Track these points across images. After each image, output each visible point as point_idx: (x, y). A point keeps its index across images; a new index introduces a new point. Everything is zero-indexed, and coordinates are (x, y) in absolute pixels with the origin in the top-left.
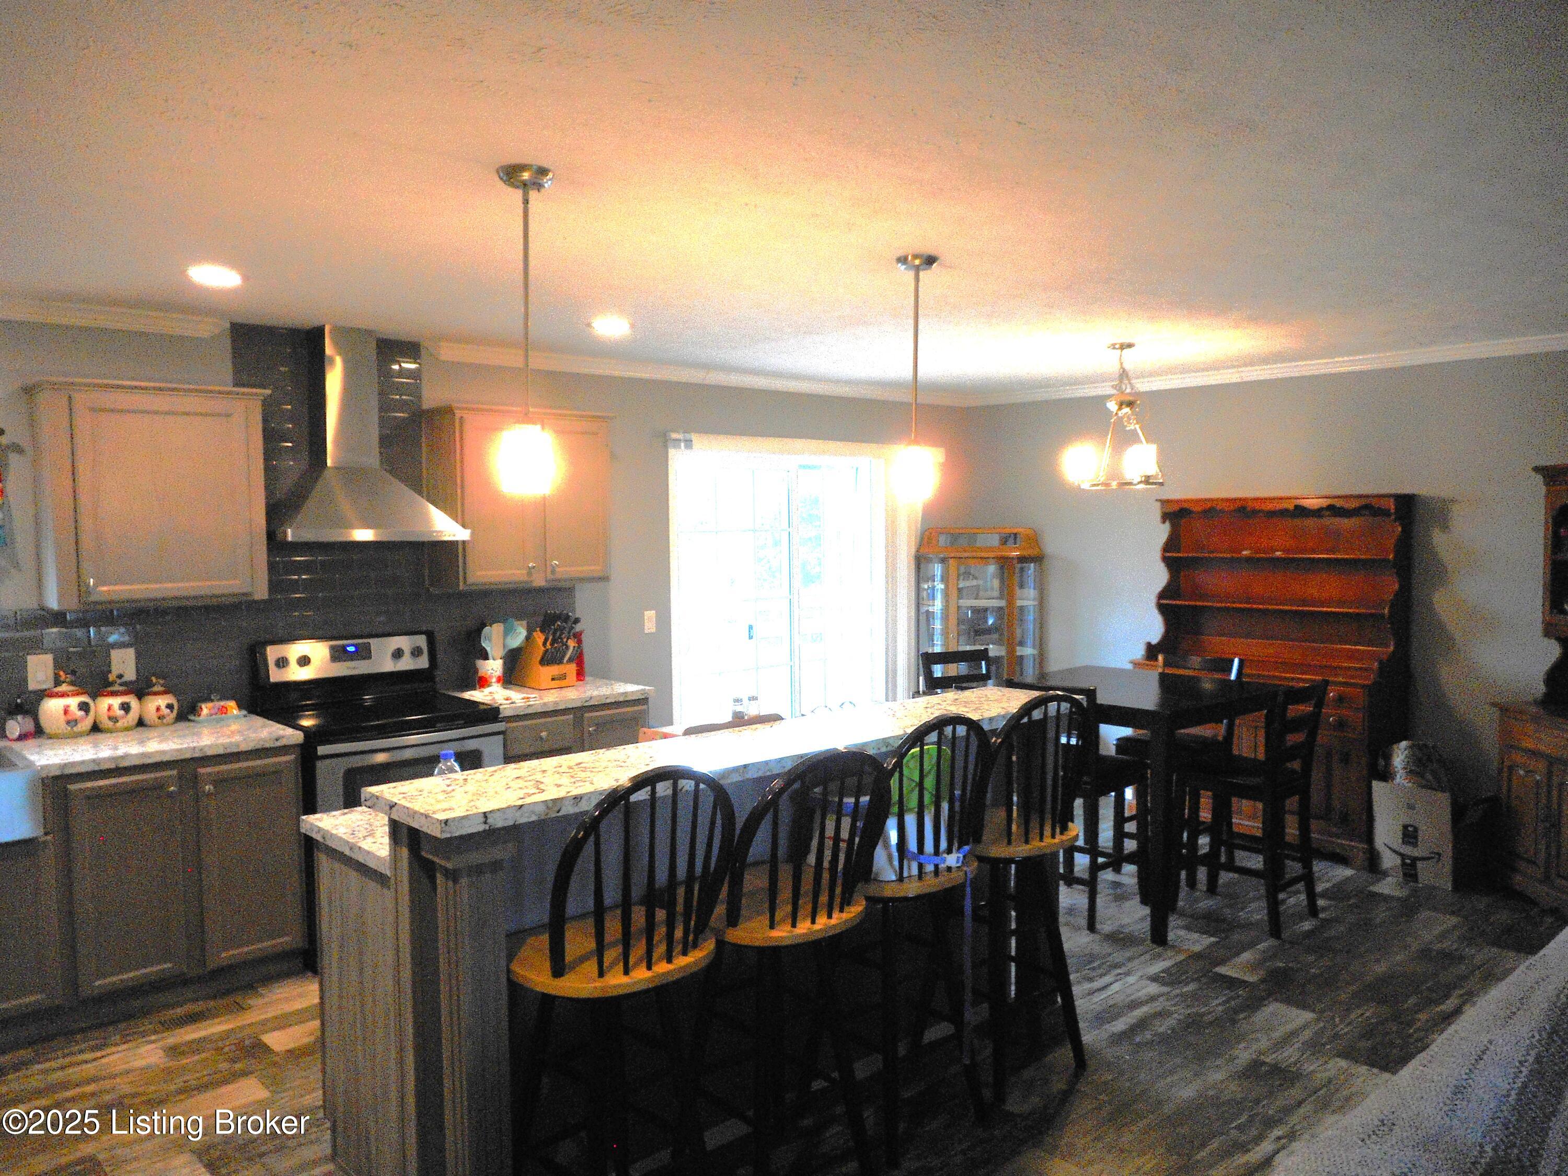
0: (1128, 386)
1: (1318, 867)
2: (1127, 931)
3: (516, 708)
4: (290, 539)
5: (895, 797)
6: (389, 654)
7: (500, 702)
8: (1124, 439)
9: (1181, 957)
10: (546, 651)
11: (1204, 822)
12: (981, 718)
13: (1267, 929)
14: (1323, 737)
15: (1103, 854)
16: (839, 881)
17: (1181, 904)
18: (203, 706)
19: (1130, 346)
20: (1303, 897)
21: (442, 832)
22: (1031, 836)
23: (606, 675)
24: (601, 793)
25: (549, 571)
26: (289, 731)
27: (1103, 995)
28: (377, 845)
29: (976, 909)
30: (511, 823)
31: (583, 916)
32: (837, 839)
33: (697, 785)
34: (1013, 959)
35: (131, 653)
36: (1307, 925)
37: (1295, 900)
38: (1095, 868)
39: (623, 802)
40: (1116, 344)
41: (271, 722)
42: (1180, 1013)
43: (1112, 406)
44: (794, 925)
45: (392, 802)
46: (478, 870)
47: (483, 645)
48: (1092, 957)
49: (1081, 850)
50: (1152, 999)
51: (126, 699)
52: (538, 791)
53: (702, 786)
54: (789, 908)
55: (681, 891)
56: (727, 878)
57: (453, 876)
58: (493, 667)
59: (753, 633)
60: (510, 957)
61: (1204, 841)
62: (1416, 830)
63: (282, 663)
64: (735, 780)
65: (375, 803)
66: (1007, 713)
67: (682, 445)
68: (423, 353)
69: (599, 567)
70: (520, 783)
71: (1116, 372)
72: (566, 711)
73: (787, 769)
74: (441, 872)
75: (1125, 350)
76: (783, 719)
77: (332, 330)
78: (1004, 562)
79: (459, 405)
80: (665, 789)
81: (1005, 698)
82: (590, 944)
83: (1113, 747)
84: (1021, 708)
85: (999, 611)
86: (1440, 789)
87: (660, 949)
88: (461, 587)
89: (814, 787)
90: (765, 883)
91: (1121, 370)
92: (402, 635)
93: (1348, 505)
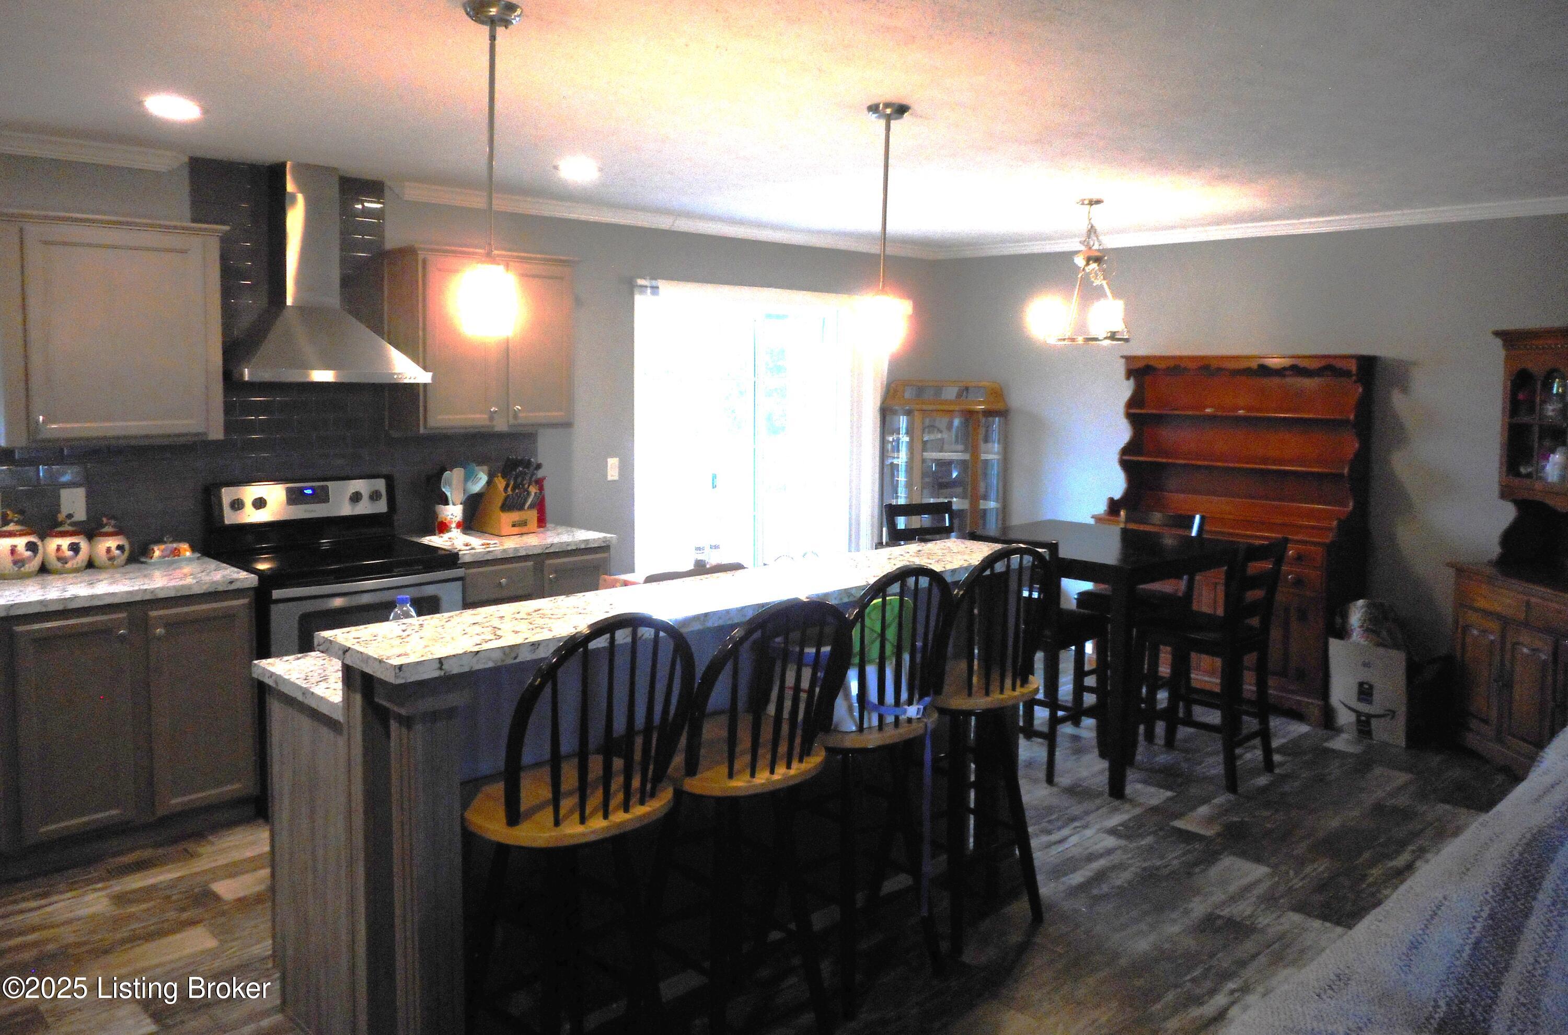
0: (1096, 243)
1: (1275, 722)
2: (1085, 783)
3: (476, 554)
4: (246, 378)
5: (856, 647)
6: (348, 498)
7: (459, 548)
8: (1090, 293)
9: (1138, 811)
10: (507, 497)
11: (1162, 678)
12: (943, 569)
13: (1224, 782)
14: (1280, 597)
15: (1063, 708)
16: (799, 732)
17: (1139, 757)
18: (156, 548)
19: (1098, 202)
20: (1259, 753)
21: (396, 677)
22: (992, 688)
23: (569, 522)
24: (559, 639)
25: (512, 414)
26: (243, 575)
27: (1060, 848)
28: (330, 690)
29: (935, 760)
30: (466, 669)
31: (538, 765)
32: (797, 688)
33: (657, 633)
34: (971, 811)
35: (81, 493)
36: (1263, 780)
37: (1252, 755)
38: (1054, 721)
39: (581, 649)
40: (1085, 200)
41: (225, 565)
42: (1138, 864)
43: (1080, 261)
44: (753, 775)
45: (345, 646)
46: (433, 716)
47: (444, 490)
48: (1050, 810)
49: (1041, 703)
50: (1109, 852)
51: (75, 539)
52: (495, 637)
53: (662, 634)
54: (747, 758)
55: (639, 741)
56: (686, 727)
57: (407, 722)
58: (453, 512)
59: (717, 482)
60: (465, 805)
61: (1162, 696)
62: (1371, 687)
63: (237, 505)
64: (695, 628)
65: (328, 648)
66: (970, 566)
67: (649, 290)
68: (387, 193)
69: (562, 413)
70: (477, 629)
71: (1084, 228)
72: (526, 558)
73: (748, 618)
74: (395, 719)
75: (1094, 206)
76: (745, 568)
77: (293, 167)
78: (969, 415)
79: (422, 246)
80: (624, 636)
81: (968, 551)
82: (546, 793)
83: (1075, 602)
84: (983, 561)
85: (963, 464)
86: (1396, 646)
87: (617, 799)
88: (422, 430)
89: (776, 637)
90: (724, 733)
91: (1090, 226)
92: (361, 478)
93: (1311, 365)
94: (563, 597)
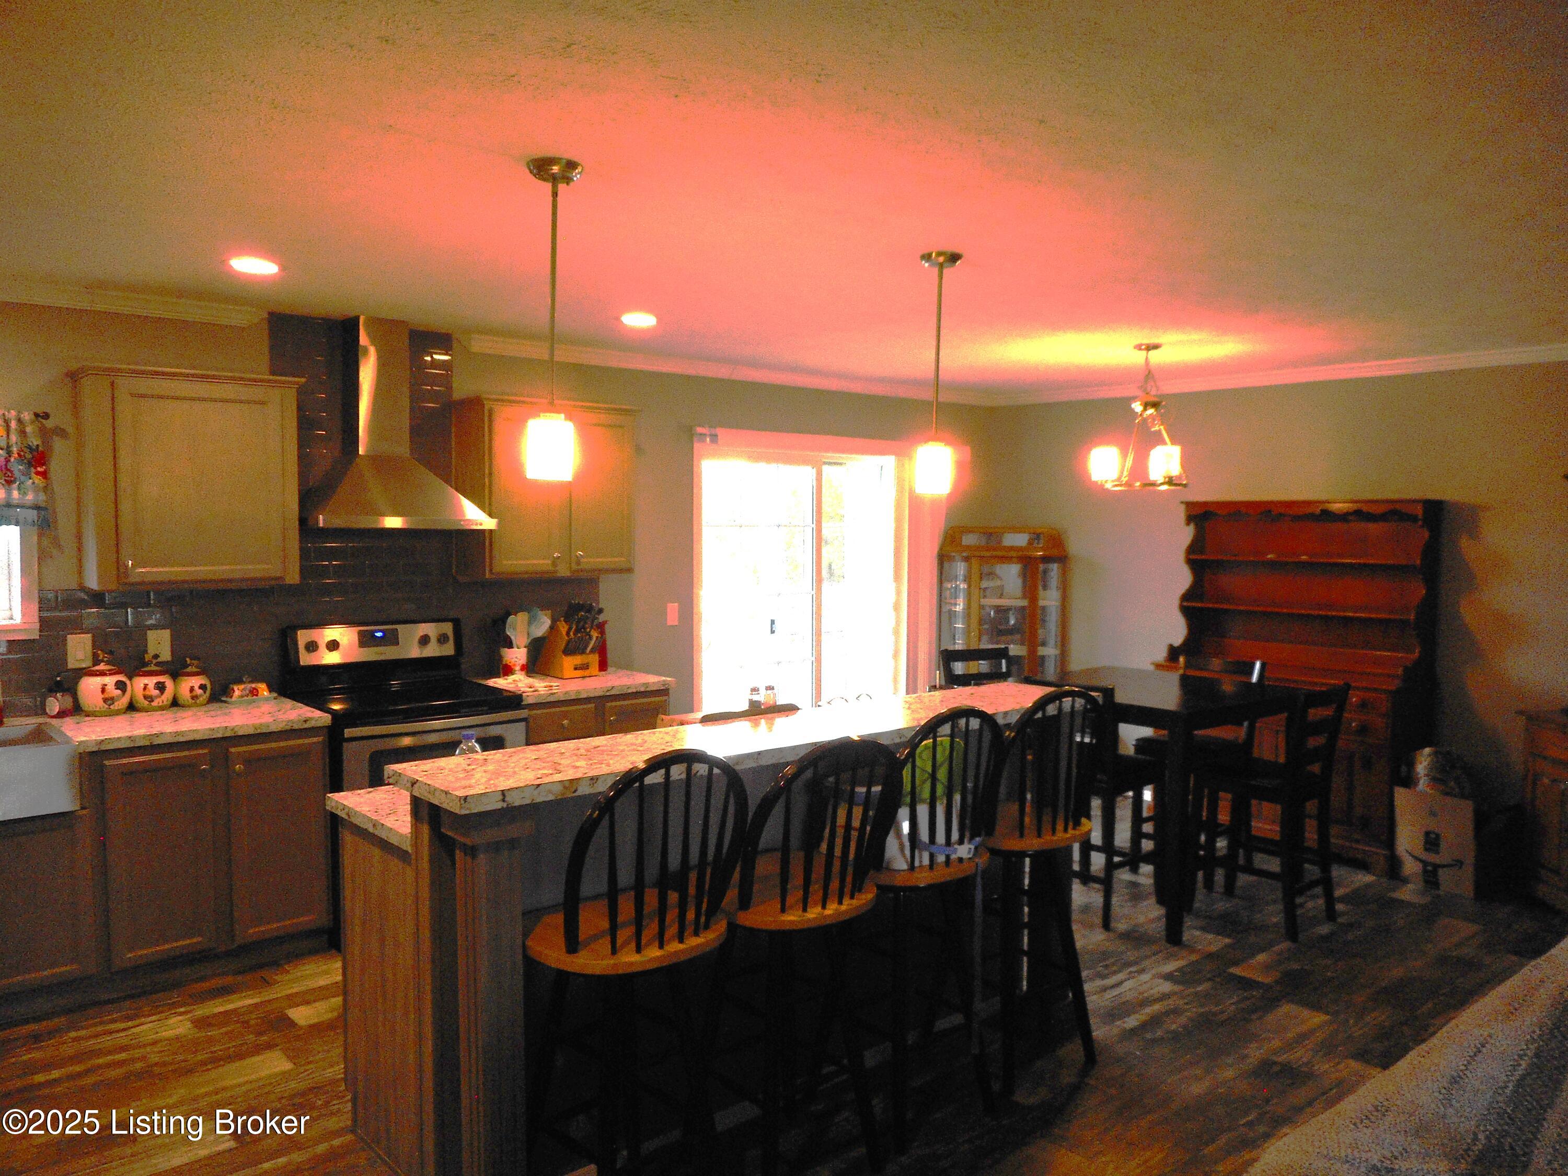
0: (1154, 387)
1: (1337, 872)
2: (1141, 929)
3: (538, 696)
4: (321, 525)
5: (907, 787)
6: (417, 639)
7: (523, 690)
8: (1149, 440)
9: (1193, 957)
10: (570, 640)
11: (1222, 825)
12: (995, 712)
13: (1284, 930)
14: (1342, 744)
15: (1120, 854)
16: (850, 870)
17: (1197, 905)
18: (235, 688)
19: (1156, 347)
20: (1321, 902)
21: (461, 808)
22: (1043, 830)
23: (628, 666)
24: (616, 774)
25: (574, 560)
26: (317, 714)
27: (1115, 992)
28: (399, 823)
29: (986, 902)
30: (528, 801)
31: (596, 897)
32: (848, 827)
33: (711, 770)
34: (1025, 953)
35: (166, 634)
36: (1325, 929)
37: (1313, 904)
38: (1110, 867)
39: (637, 784)
40: (1142, 345)
41: (300, 705)
42: (1193, 1011)
43: (1137, 407)
44: (805, 910)
45: (414, 779)
46: (495, 847)
47: (508, 634)
48: (1105, 955)
49: (1098, 849)
50: (1164, 997)
51: (161, 679)
52: (555, 771)
53: (716, 771)
54: (800, 894)
55: (693, 876)
56: (740, 861)
57: (472, 851)
58: (517, 655)
59: (776, 627)
60: (526, 934)
61: (1221, 844)
62: (1438, 836)
63: (312, 647)
64: (749, 766)
65: (397, 780)
66: (1022, 708)
67: (708, 439)
68: (455, 345)
69: (623, 559)
70: (539, 765)
71: (1143, 371)
72: (588, 700)
73: (800, 756)
74: (460, 848)
75: (1152, 351)
76: (798, 709)
77: (366, 324)
78: (1028, 562)
79: (488, 396)
80: (679, 773)
81: (1021, 694)
82: (603, 923)
83: (1133, 747)
84: (1035, 703)
85: (1021, 611)
86: (1463, 796)
87: (672, 930)
88: (488, 575)
89: (828, 776)
90: (777, 869)
91: (1147, 370)
92: (429, 622)
93: (1373, 509)
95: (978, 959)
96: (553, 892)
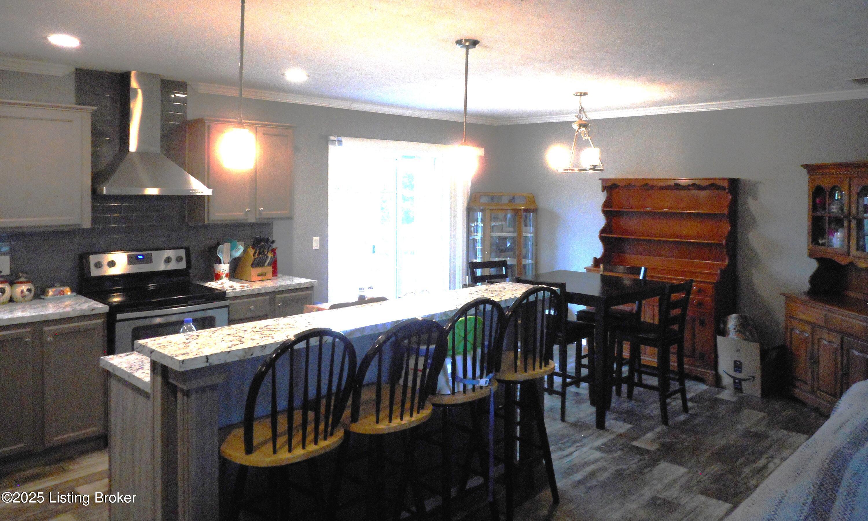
0: (584, 117)
1: (688, 384)
2: (583, 421)
3: (236, 292)
4: (105, 192)
5: (450, 345)
6: (163, 260)
7: (226, 289)
8: (581, 145)
9: (612, 437)
10: (255, 259)
11: (626, 359)
12: (500, 300)
13: (660, 419)
14: (690, 313)
15: (570, 377)
16: (417, 395)
17: (612, 405)
18: (50, 290)
19: (585, 94)
20: (680, 401)
21: (180, 367)
22: (528, 368)
23: (291, 273)
24: (278, 343)
25: (258, 212)
26: (100, 305)
27: (569, 459)
28: (144, 374)
29: (496, 410)
30: (223, 362)
31: (264, 417)
32: (416, 369)
33: (334, 340)
34: (518, 439)
35: (7, 258)
36: (682, 417)
37: (676, 403)
38: (565, 385)
39: (290, 349)
40: (578, 93)
41: (90, 300)
42: (613, 468)
43: (575, 127)
44: (390, 421)
45: (152, 349)
46: (203, 390)
47: (219, 255)
48: (563, 437)
49: (557, 374)
50: (596, 461)
51: (3, 285)
52: (240, 342)
53: (337, 340)
54: (387, 411)
55: (324, 402)
56: (352, 392)
57: (187, 393)
58: (224, 268)
59: (375, 250)
60: (221, 443)
61: (625, 369)
62: (741, 363)
63: (98, 265)
64: (357, 336)
65: (143, 350)
66: (515, 297)
67: (337, 143)
68: (189, 88)
69: (287, 212)
70: (231, 338)
71: (578, 108)
72: (266, 294)
73: (388, 329)
74: (180, 391)
75: (582, 96)
76: (387, 300)
77: (135, 73)
78: (516, 212)
79: (207, 118)
80: (315, 341)
81: (514, 289)
82: (269, 434)
83: (576, 317)
84: (523, 295)
85: (513, 239)
86: (755, 342)
87: (311, 437)
88: (206, 222)
89: (404, 340)
90: (374, 396)
91: (581, 107)
92: (172, 249)
93: (703, 183)
94: (282, 318)
95: (491, 443)
96: (238, 416)
